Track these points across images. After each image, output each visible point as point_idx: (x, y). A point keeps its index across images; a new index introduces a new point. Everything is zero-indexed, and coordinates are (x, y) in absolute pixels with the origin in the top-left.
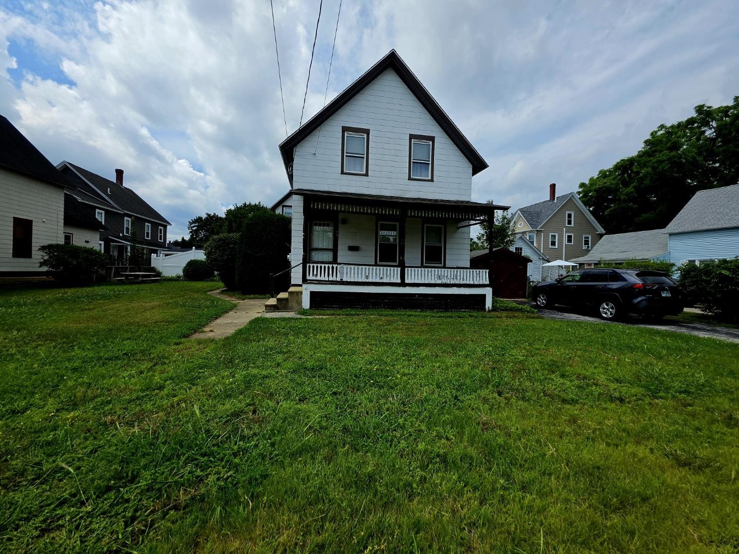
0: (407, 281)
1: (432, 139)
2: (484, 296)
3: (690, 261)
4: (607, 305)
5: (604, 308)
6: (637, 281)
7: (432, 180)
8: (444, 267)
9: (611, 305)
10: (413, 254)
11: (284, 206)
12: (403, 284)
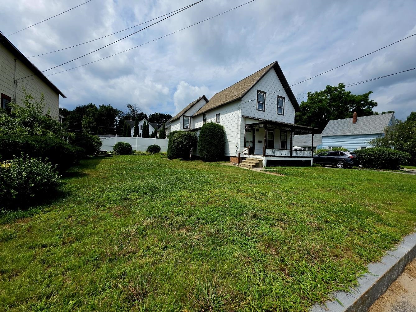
0: (292, 156)
1: (284, 98)
2: (310, 161)
3: (362, 148)
4: (340, 163)
5: (338, 165)
6: (351, 156)
7: (283, 115)
8: (286, 150)
9: (341, 163)
10: (277, 144)
11: (184, 116)
12: (291, 157)
